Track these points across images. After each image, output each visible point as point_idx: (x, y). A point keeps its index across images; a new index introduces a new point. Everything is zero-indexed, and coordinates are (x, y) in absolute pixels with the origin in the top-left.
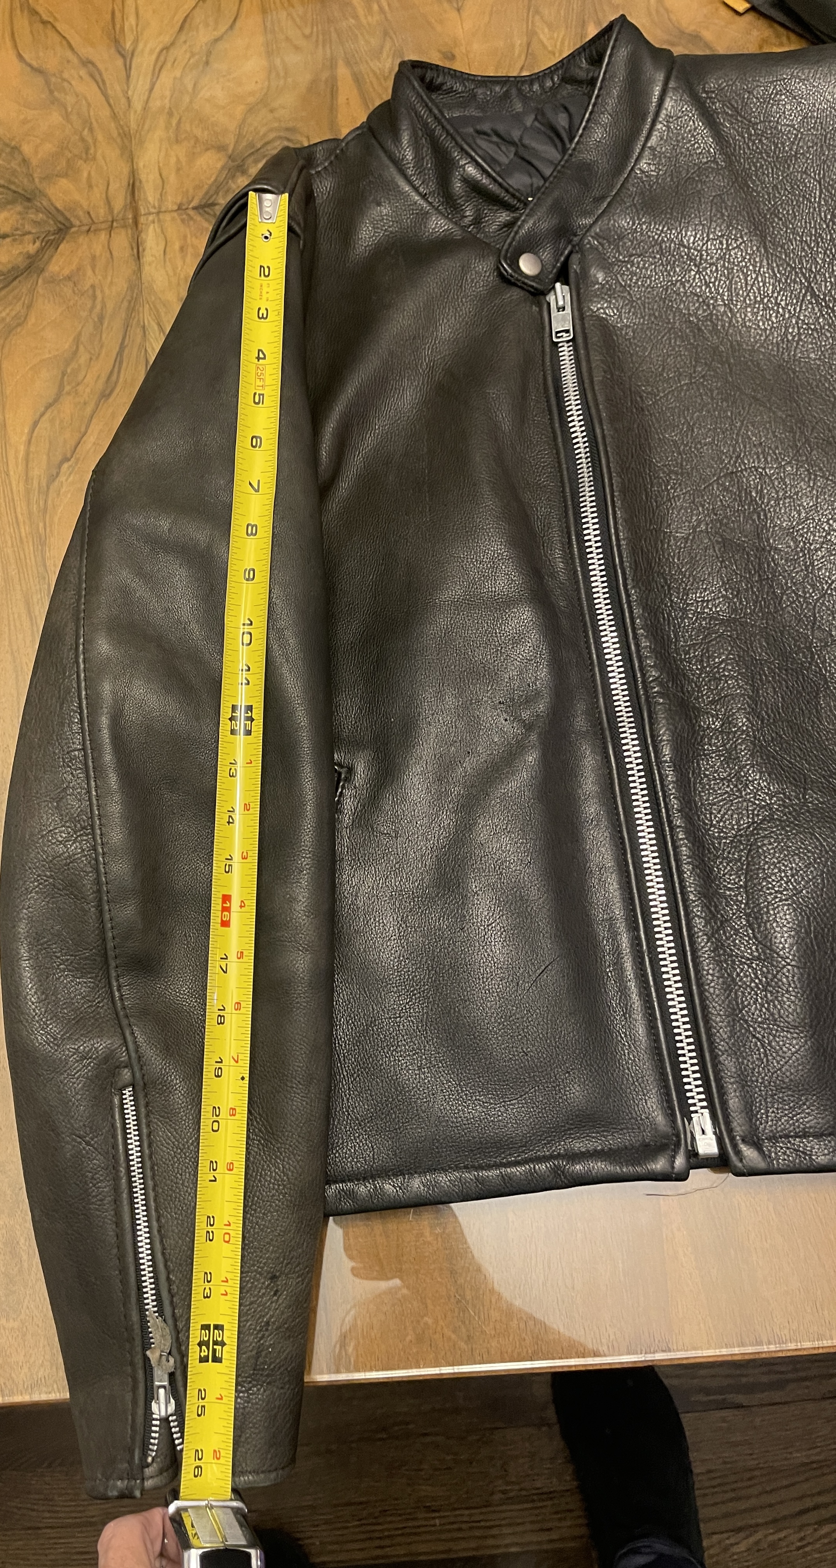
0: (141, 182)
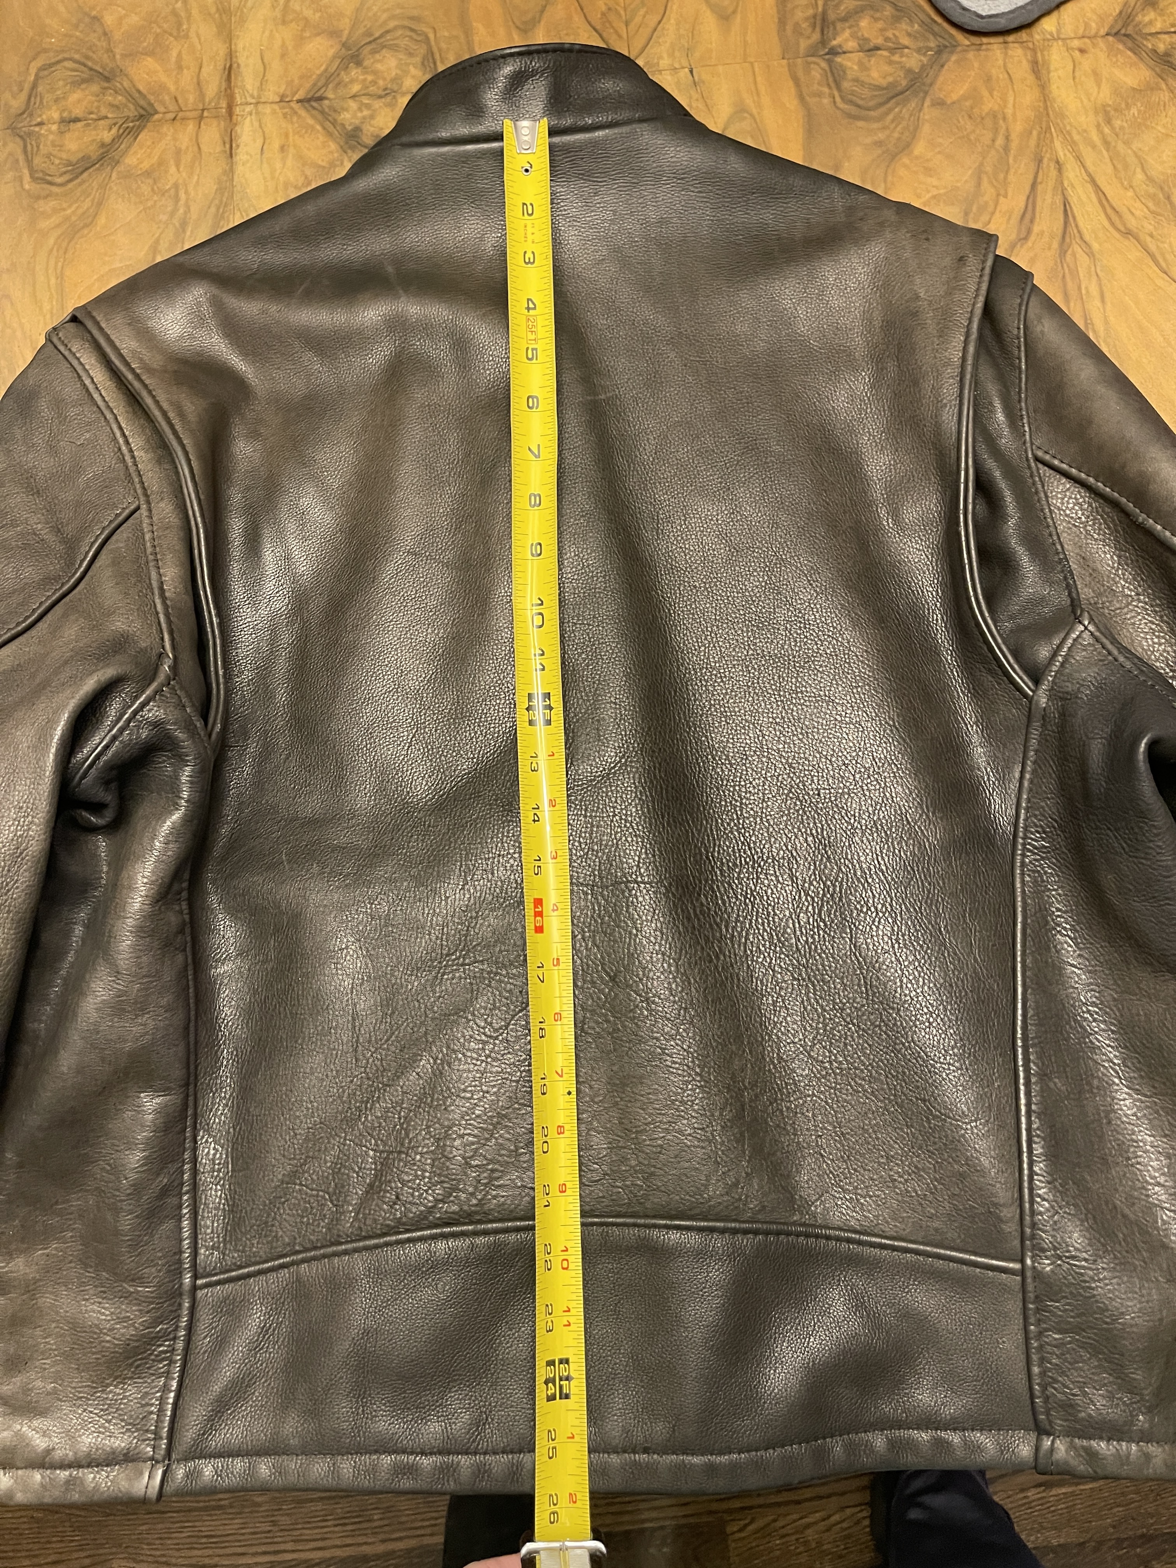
0: (239, 66)
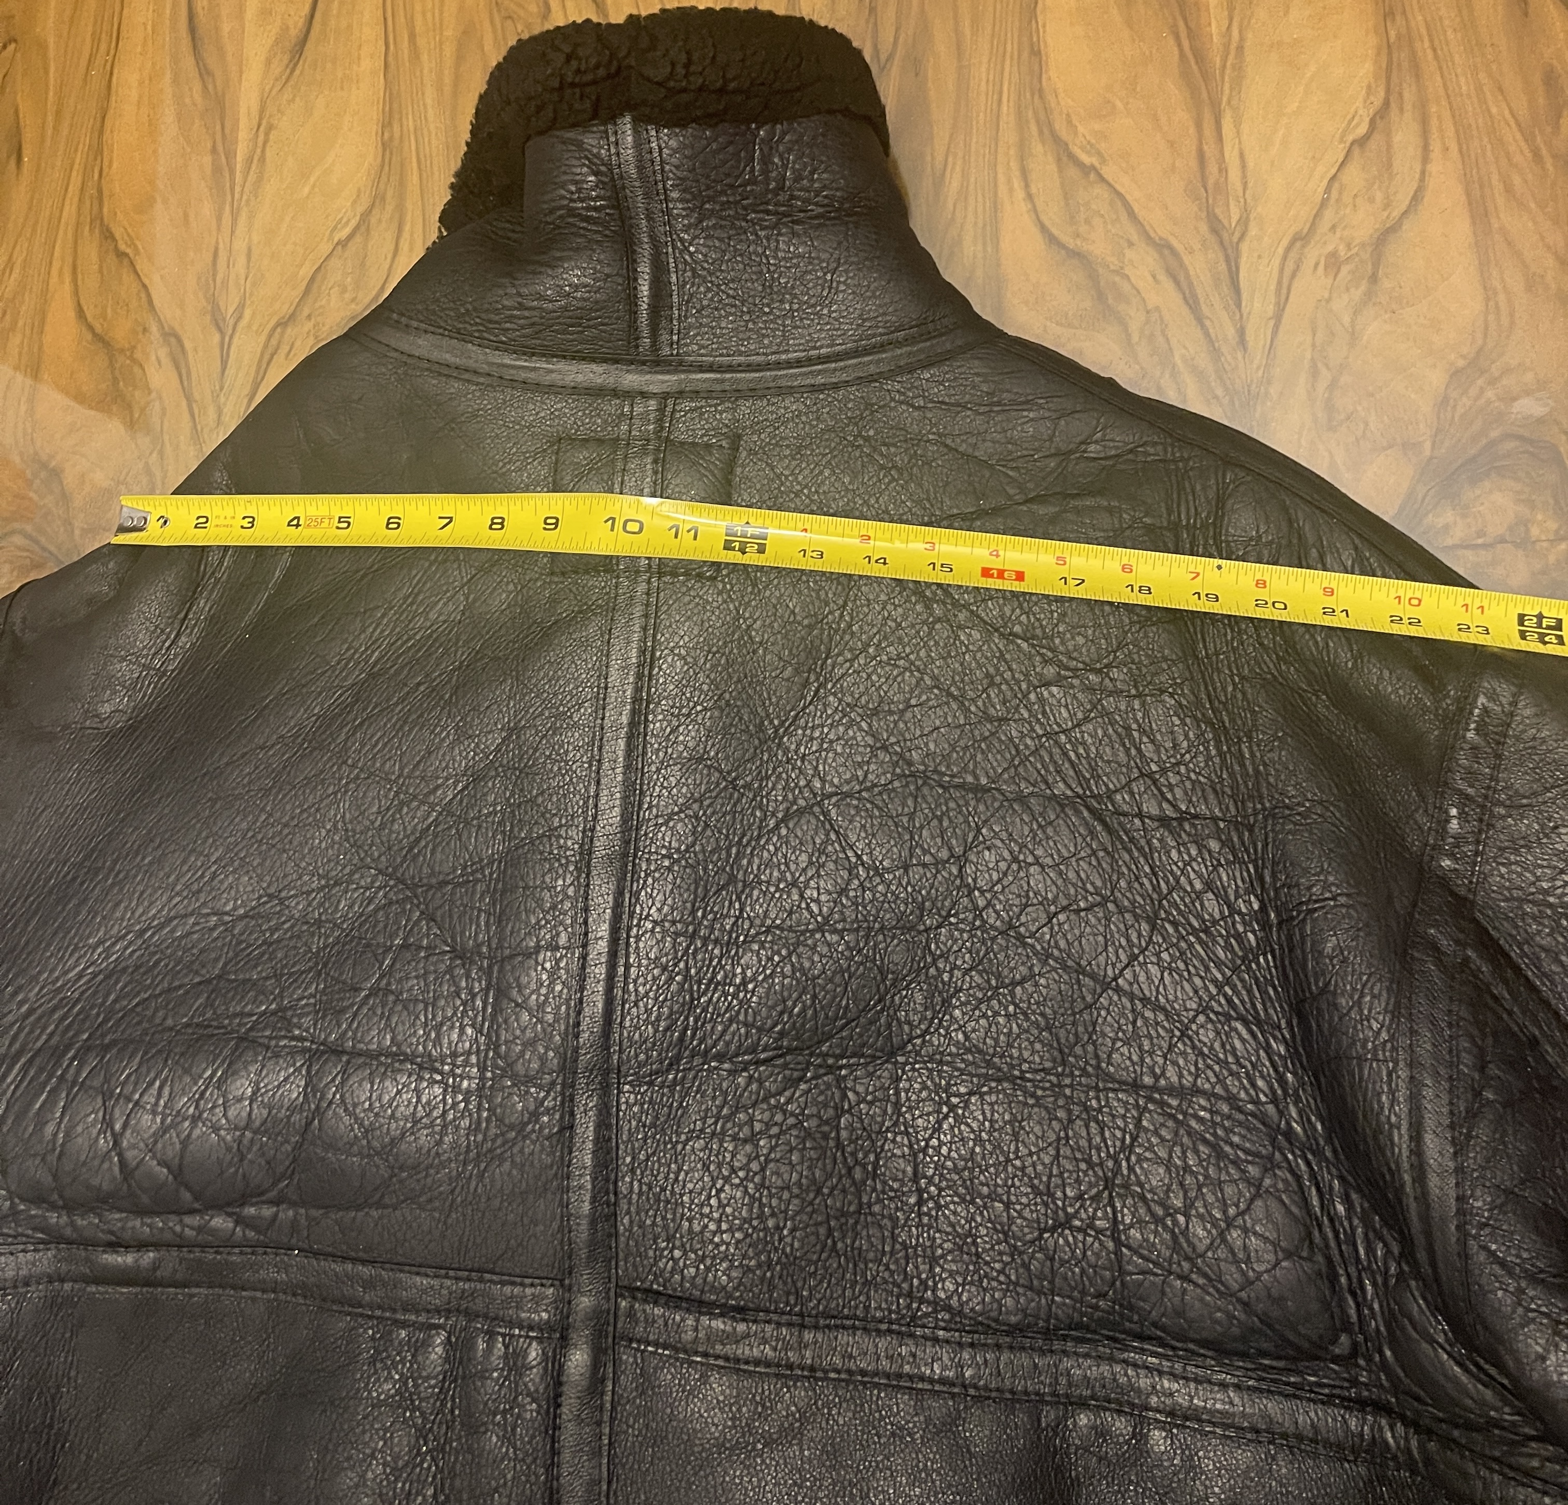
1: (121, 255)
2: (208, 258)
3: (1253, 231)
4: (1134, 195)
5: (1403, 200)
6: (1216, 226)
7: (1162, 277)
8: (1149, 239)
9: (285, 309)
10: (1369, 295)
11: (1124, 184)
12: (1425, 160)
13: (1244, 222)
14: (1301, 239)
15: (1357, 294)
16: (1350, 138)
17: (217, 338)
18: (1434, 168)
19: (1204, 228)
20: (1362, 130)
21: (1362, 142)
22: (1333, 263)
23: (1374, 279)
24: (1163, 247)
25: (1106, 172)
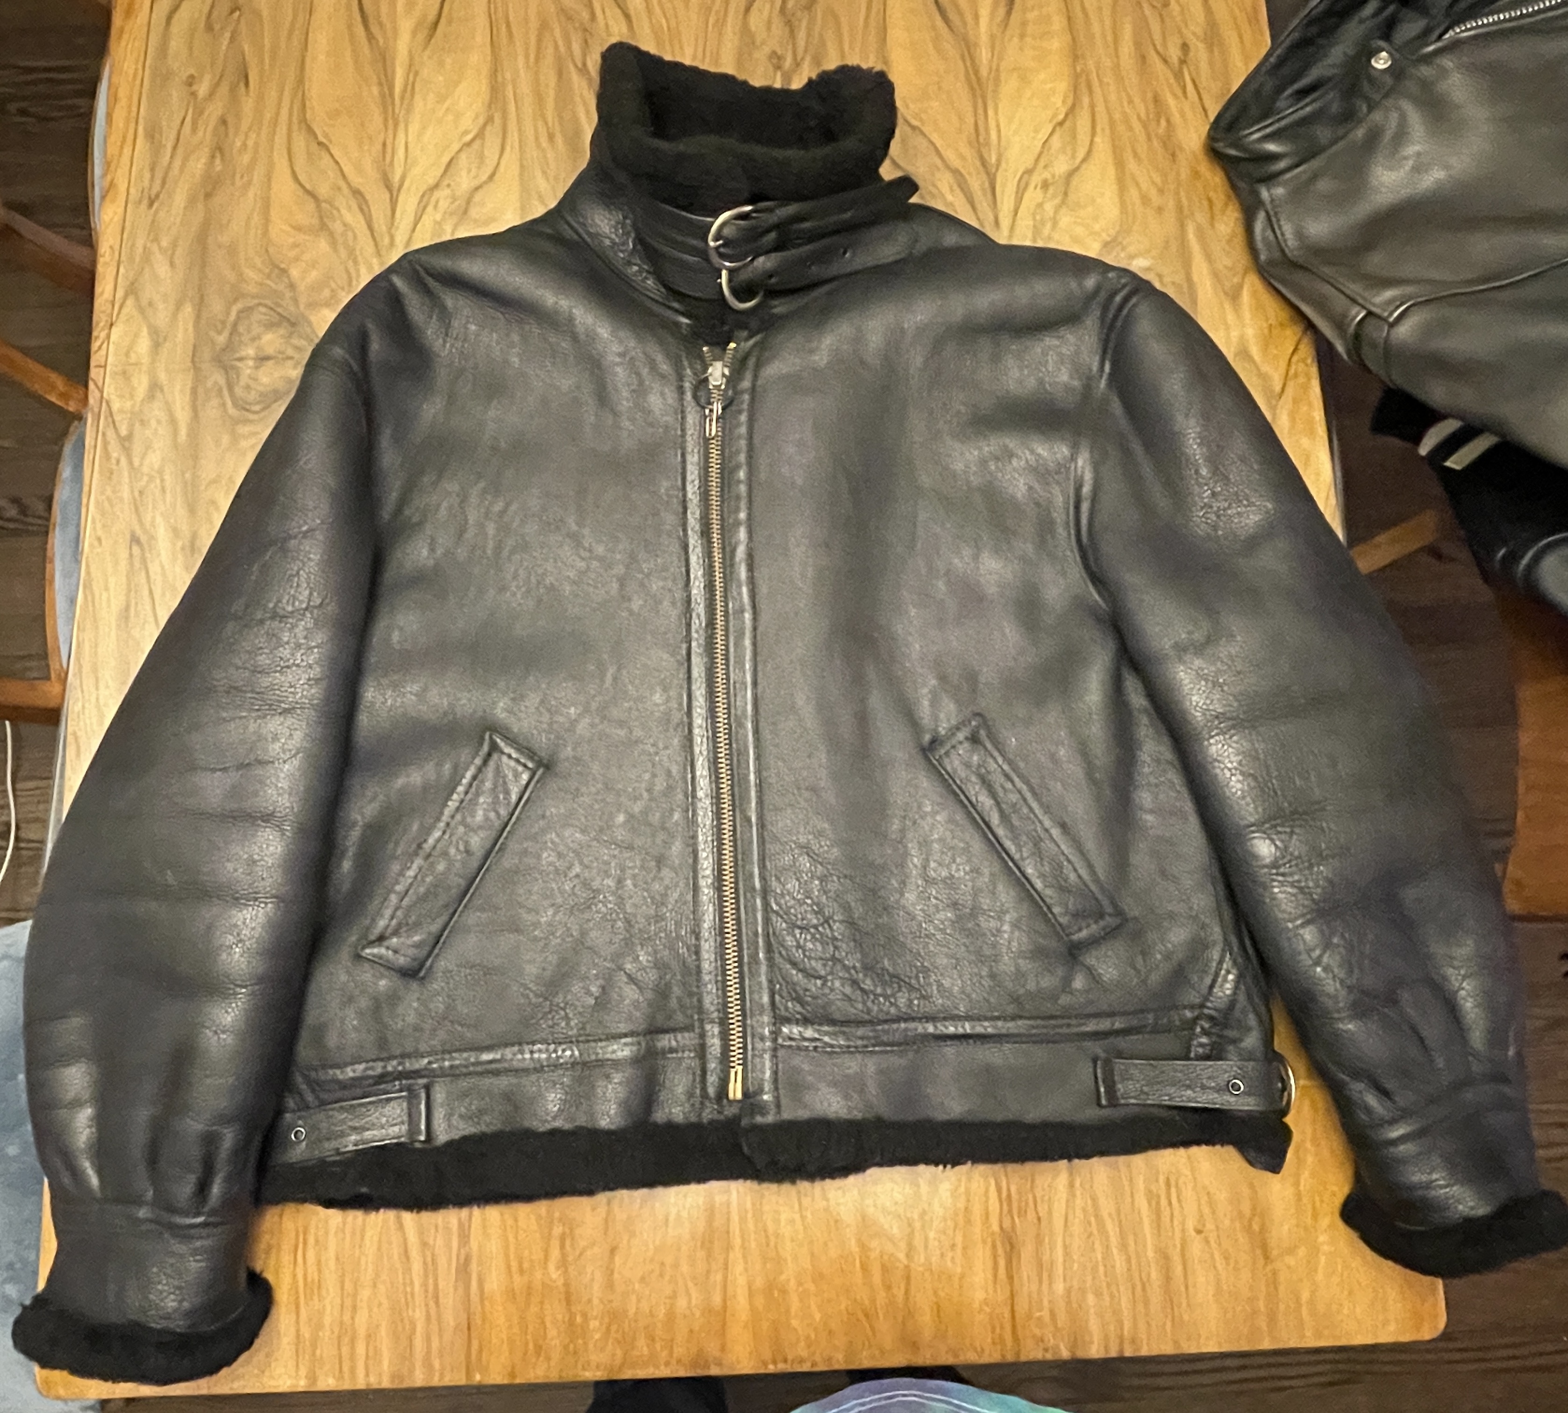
1: (320, 144)
2: (379, 147)
3: (1003, 165)
4: (939, 143)
5: (1081, 154)
6: (984, 163)
7: (955, 187)
8: (948, 167)
9: (431, 181)
10: (1063, 202)
11: (935, 138)
12: (1093, 134)
13: (999, 162)
14: (1029, 172)
15: (1057, 201)
16: (1054, 122)
17: (388, 196)
18: (1098, 139)
19: (978, 163)
20: (1061, 117)
21: (1061, 124)
22: (1045, 185)
23: (1066, 194)
24: (956, 172)
25: (925, 129)
